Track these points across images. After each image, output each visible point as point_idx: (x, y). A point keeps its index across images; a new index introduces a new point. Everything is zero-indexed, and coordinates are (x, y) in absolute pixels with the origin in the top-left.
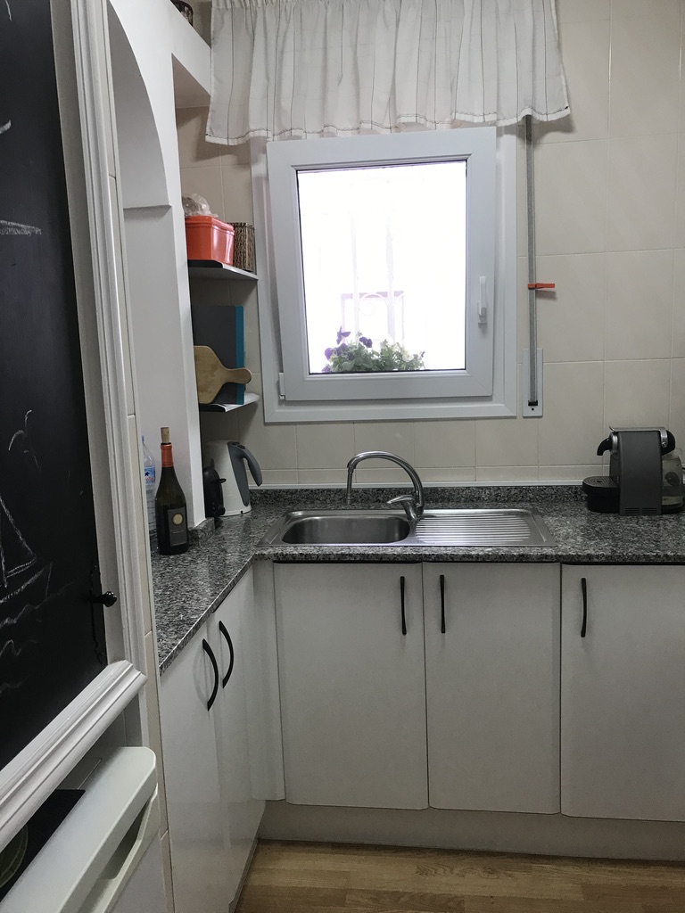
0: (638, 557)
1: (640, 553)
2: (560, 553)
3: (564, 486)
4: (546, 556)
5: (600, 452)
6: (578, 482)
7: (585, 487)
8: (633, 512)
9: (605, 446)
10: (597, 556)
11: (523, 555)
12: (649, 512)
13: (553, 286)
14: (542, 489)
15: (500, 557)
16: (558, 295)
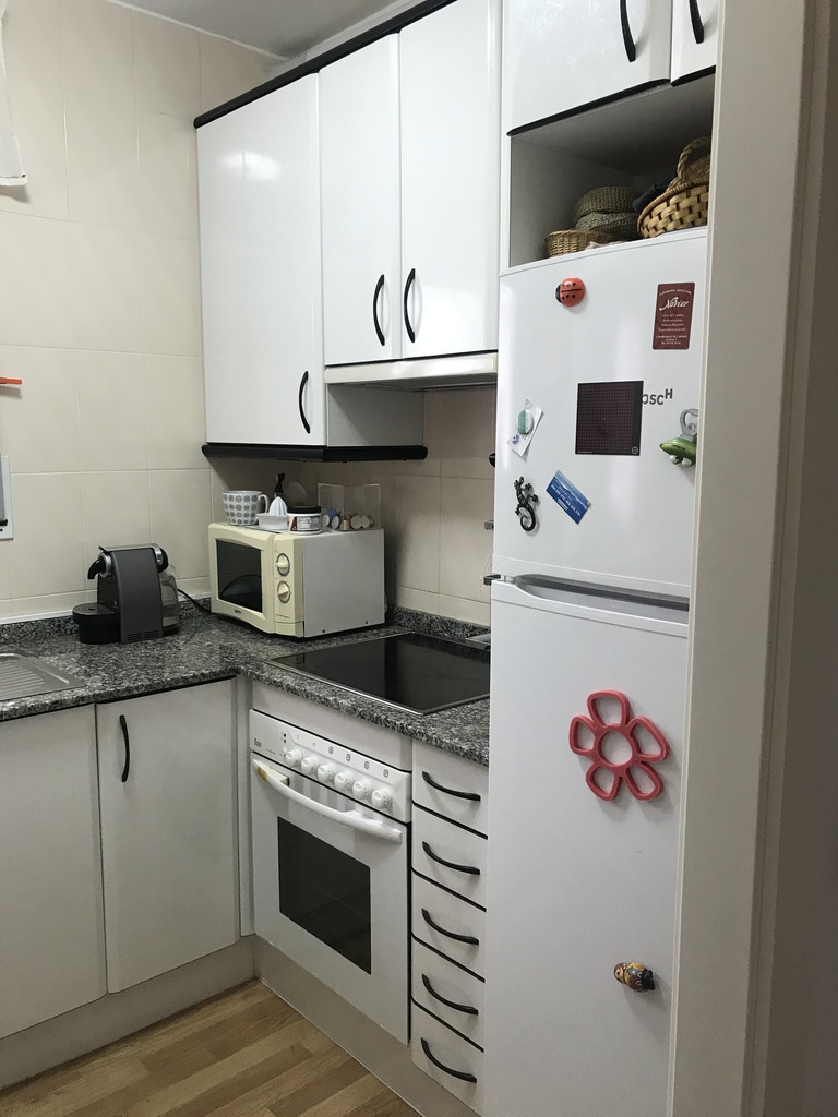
0: (177, 681)
1: (177, 676)
2: (97, 692)
3: (45, 620)
4: (83, 698)
5: (91, 576)
6: (68, 612)
7: (77, 617)
8: (136, 638)
9: (97, 568)
10: (137, 688)
11: (56, 702)
12: (152, 635)
13: (19, 382)
14: (19, 626)
15: (30, 709)
16: (23, 393)
